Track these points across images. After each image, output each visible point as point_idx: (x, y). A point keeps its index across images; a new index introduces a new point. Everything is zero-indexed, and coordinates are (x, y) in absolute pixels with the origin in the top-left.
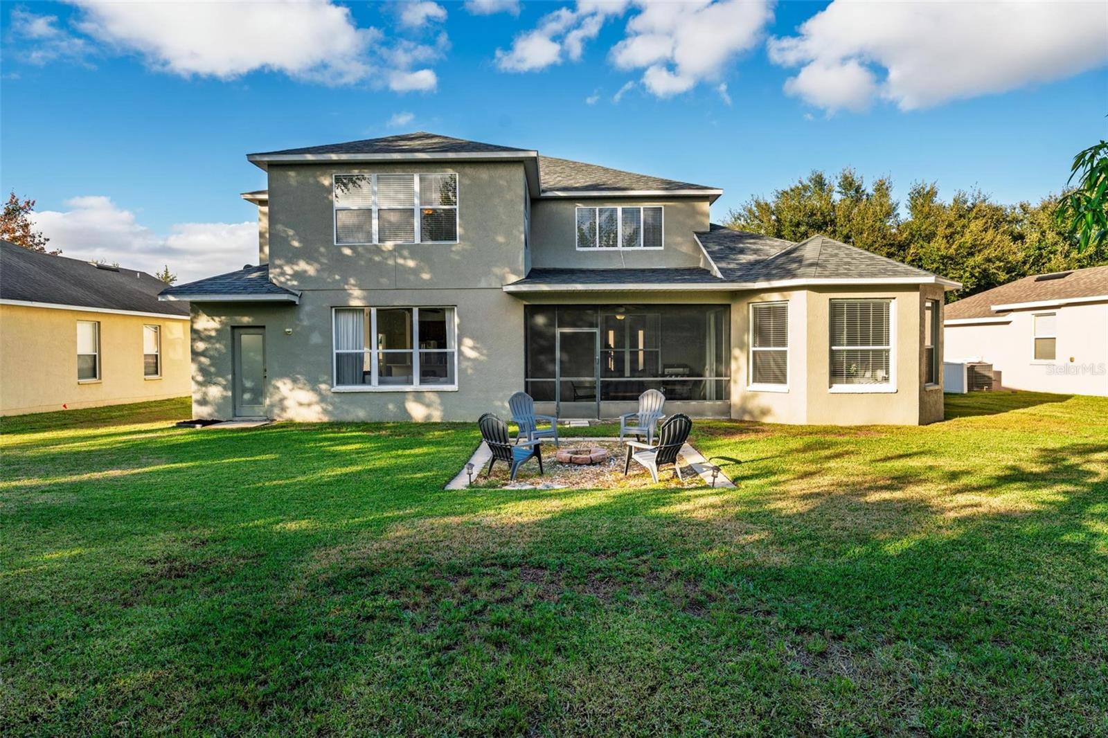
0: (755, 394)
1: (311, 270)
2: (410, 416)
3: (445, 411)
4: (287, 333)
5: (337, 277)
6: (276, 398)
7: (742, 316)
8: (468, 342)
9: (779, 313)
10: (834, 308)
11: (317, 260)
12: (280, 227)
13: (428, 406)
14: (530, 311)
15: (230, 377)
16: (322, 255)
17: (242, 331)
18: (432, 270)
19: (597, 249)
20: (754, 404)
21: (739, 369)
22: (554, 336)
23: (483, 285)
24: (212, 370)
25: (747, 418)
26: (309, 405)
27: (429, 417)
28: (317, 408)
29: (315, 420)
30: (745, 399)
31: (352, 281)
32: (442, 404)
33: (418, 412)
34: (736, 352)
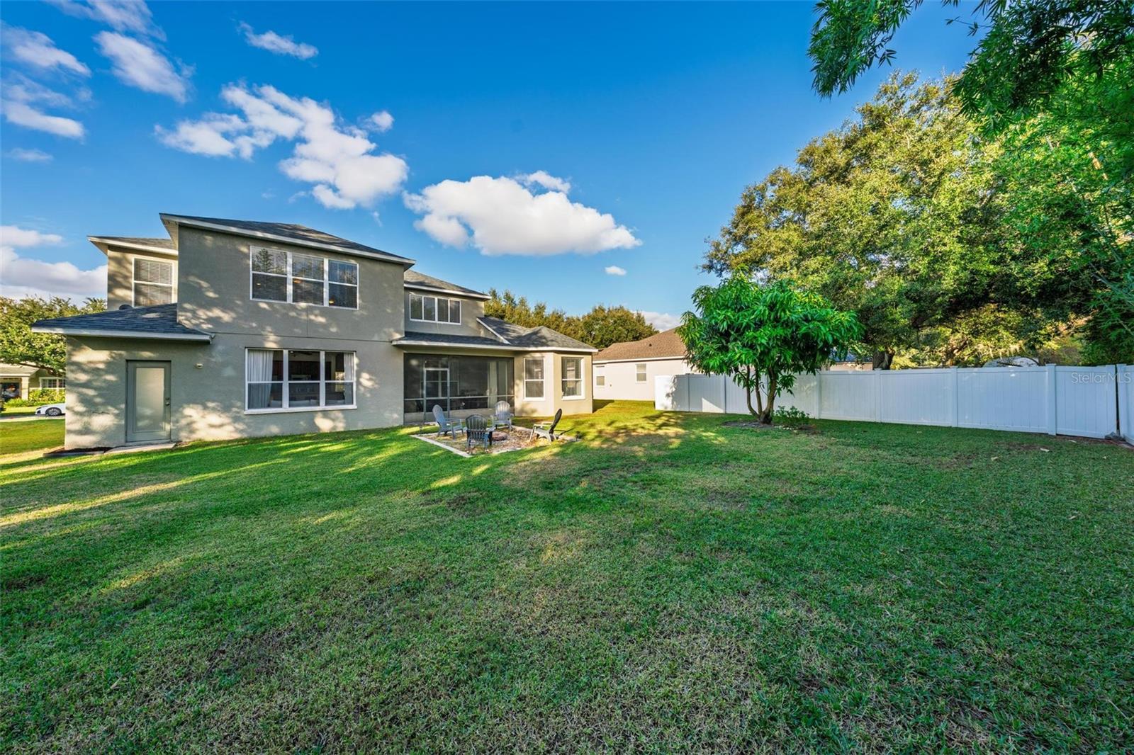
0: (528, 403)
1: (226, 317)
2: (318, 429)
3: (347, 423)
4: (197, 368)
5: (254, 325)
6: (184, 422)
7: (520, 362)
8: (365, 376)
9: (538, 363)
10: (563, 359)
11: (232, 310)
12: (192, 278)
13: (333, 420)
14: (407, 358)
15: (123, 406)
16: (238, 306)
17: (138, 364)
18: (338, 326)
19: (423, 320)
20: (528, 408)
21: (519, 390)
22: (423, 373)
23: (376, 338)
24: (98, 400)
25: (524, 415)
26: (221, 426)
27: (335, 427)
28: (230, 428)
29: (227, 438)
30: (523, 406)
31: (269, 329)
32: (345, 418)
33: (324, 425)
34: (517, 381)
